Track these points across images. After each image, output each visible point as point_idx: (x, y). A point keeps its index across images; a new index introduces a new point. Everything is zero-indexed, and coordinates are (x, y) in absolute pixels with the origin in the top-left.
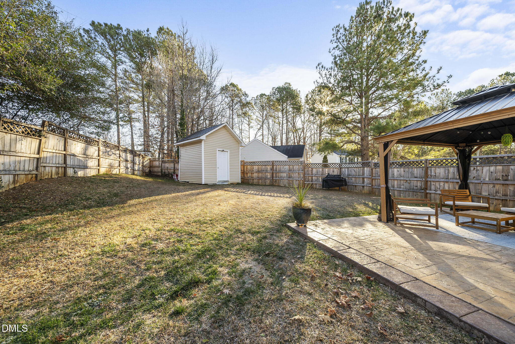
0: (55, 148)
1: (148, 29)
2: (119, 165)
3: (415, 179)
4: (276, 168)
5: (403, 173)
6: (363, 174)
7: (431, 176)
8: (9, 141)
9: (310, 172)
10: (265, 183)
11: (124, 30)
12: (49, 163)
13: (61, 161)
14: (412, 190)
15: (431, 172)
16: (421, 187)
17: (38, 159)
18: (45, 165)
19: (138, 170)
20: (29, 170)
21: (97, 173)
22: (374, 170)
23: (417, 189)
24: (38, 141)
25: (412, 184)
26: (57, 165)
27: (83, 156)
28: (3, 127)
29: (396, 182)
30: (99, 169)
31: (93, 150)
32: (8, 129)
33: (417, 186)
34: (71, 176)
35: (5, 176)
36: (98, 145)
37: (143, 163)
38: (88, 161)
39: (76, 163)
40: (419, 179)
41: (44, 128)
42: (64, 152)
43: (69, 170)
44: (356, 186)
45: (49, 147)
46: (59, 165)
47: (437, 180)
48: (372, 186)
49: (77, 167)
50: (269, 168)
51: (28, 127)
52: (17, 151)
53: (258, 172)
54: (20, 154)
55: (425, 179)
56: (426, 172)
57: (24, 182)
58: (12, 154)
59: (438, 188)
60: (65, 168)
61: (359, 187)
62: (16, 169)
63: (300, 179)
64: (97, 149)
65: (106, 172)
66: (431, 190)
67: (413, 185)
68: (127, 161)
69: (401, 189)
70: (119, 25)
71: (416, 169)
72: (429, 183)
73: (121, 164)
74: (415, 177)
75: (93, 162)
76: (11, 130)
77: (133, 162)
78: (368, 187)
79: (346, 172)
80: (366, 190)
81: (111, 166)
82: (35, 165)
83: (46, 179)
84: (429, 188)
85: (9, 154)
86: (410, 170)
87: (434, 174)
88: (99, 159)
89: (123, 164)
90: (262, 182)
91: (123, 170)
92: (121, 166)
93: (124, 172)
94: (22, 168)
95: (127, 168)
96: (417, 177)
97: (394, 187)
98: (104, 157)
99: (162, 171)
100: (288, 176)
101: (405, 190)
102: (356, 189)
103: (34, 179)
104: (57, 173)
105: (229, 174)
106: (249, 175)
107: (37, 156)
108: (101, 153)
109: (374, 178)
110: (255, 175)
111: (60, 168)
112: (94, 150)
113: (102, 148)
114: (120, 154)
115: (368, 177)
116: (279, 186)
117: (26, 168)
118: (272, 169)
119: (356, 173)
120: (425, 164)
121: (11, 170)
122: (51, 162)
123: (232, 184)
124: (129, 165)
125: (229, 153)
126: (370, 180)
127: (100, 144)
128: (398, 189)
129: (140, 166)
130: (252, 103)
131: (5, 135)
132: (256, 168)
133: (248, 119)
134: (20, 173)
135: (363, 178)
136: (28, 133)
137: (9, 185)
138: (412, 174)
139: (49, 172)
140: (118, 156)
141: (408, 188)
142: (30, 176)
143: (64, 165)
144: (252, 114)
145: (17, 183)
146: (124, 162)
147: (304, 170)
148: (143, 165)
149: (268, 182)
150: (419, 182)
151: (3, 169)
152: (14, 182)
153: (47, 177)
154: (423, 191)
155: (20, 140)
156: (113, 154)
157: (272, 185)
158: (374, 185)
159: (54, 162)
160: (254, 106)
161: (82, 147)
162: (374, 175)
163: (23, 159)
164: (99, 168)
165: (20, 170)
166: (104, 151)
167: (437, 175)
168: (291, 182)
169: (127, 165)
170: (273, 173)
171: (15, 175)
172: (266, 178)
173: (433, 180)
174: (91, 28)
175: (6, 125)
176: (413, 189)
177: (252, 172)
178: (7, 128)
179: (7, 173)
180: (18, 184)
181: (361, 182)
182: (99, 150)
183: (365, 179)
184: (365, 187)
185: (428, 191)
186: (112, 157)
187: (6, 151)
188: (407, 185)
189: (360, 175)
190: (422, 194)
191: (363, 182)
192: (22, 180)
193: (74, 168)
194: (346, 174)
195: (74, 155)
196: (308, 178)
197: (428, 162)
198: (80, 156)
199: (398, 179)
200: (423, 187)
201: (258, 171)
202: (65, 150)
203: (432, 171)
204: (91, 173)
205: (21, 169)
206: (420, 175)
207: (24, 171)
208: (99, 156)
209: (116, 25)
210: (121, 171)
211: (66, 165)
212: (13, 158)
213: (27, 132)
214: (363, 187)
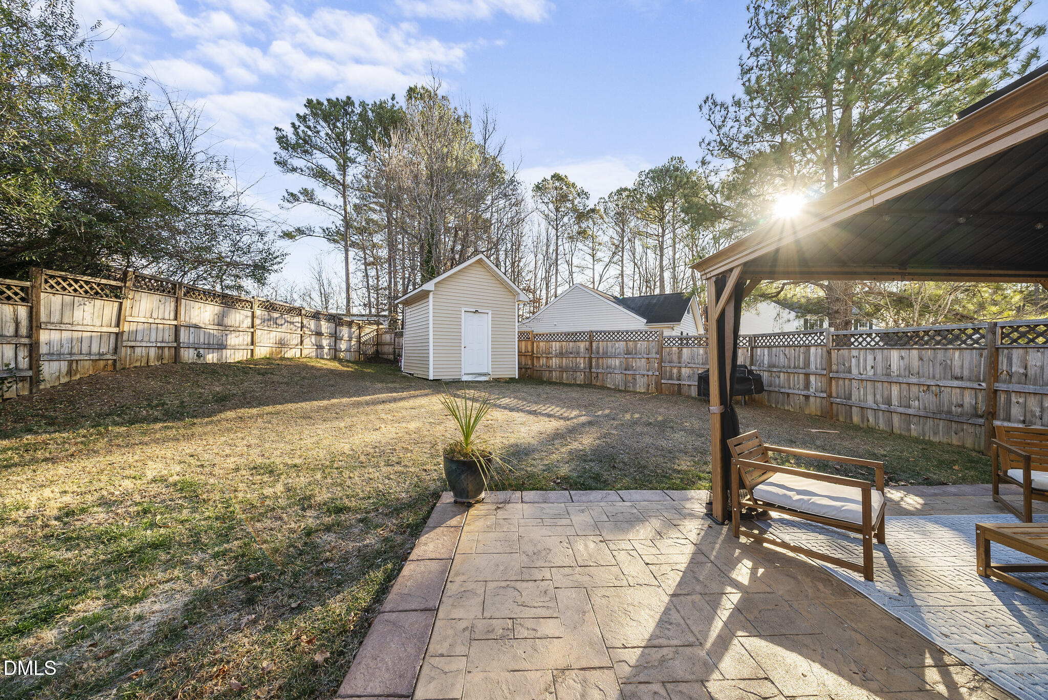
0: (155, 316)
1: (394, 95)
2: (302, 342)
3: (956, 383)
4: (598, 348)
5: (915, 363)
6: (807, 363)
7: (1010, 375)
8: (59, 307)
9: (675, 358)
10: (575, 379)
11: (357, 105)
12: (142, 341)
13: (169, 336)
14: (944, 416)
15: (1010, 364)
16: (976, 408)
17: (117, 334)
18: (133, 344)
19: (348, 350)
20: (99, 354)
21: (249, 357)
22: (834, 354)
23: (961, 415)
24: (116, 304)
25: (945, 397)
26: (159, 345)
27: (216, 327)
28: (49, 284)
29: (895, 390)
30: (252, 350)
31: (239, 317)
32: (58, 288)
33: (961, 406)
34: (190, 361)
35: (51, 363)
36: (251, 308)
37: (359, 337)
38: (229, 336)
39: (202, 340)
40: (968, 384)
41: (125, 283)
42: (175, 323)
43: (186, 353)
44: (788, 394)
45: (142, 314)
46: (163, 345)
47: (1031, 388)
48: (830, 396)
49: (203, 346)
50: (582, 346)
51: (95, 283)
52: (75, 323)
53: (561, 355)
54: (79, 328)
55: (989, 385)
56: (993, 364)
57: (91, 372)
58: (63, 327)
59: (1034, 416)
60: (177, 349)
61: (797, 398)
62: (73, 351)
63: (650, 373)
64: (250, 314)
65: (271, 354)
66: (1008, 419)
67: (951, 403)
68: (319, 334)
69: (910, 411)
70: (349, 98)
71: (957, 353)
72: (1003, 398)
73: (307, 341)
74: (957, 378)
75: (241, 338)
76: (64, 289)
77: (336, 337)
78: (818, 400)
79: (766, 358)
80: (814, 406)
81: (282, 344)
82: (112, 345)
83: (135, 367)
84: (1002, 414)
85: (58, 328)
86: (940, 355)
87: (1022, 371)
88: (252, 333)
89: (309, 342)
90: (567, 378)
91: (309, 349)
92: (305, 343)
93: (314, 354)
94: (85, 349)
95: (320, 347)
96: (962, 378)
97: (890, 404)
98: (265, 328)
99: (395, 351)
100: (624, 366)
101: (922, 413)
102: (789, 404)
103: (110, 368)
104: (160, 358)
105: (490, 360)
106: (543, 361)
107: (116, 330)
108: (257, 322)
109: (835, 375)
110: (554, 362)
111: (166, 350)
112: (242, 317)
113: (258, 312)
114: (302, 323)
115: (819, 371)
116: (603, 388)
117: (95, 349)
118: (590, 349)
119: (789, 360)
120: (990, 336)
121: (63, 354)
122: (146, 339)
123: (497, 381)
124: (325, 342)
125: (490, 315)
126: (824, 379)
127: (255, 307)
128: (901, 410)
129: (353, 343)
130: (599, 210)
131: (53, 297)
132: (555, 346)
133: (591, 245)
134: (81, 357)
135: (807, 375)
136: (97, 293)
137: (59, 377)
138: (947, 367)
139: (142, 357)
140: (300, 325)
141: (933, 408)
142: (102, 363)
143: (175, 345)
144: (600, 232)
145: (75, 374)
146: (313, 337)
147: (660, 351)
148: (359, 341)
149: (580, 378)
150: (967, 393)
151: (47, 352)
152: (70, 372)
153: (138, 364)
154: (981, 421)
155: (80, 305)
156: (288, 322)
157: (588, 385)
158: (834, 394)
159: (153, 339)
160: (604, 216)
161: (216, 312)
162: (834, 367)
163: (85, 334)
164: (252, 347)
165: (81, 354)
166: (266, 317)
167: (1031, 372)
168: (630, 378)
169: (320, 341)
170: (590, 359)
171: (71, 362)
172: (576, 370)
173: (1017, 388)
174: (307, 111)
175: (55, 280)
176: (949, 412)
177: (548, 355)
178: (55, 285)
179: (55, 357)
180: (78, 376)
181: (801, 386)
182: (253, 317)
183: (812, 378)
184: (812, 399)
185: (997, 423)
186: (284, 329)
187: (53, 323)
188: (929, 400)
189: (799, 367)
190: (978, 429)
191: (807, 386)
192: (86, 369)
193: (196, 349)
194: (766, 362)
195: (196, 327)
196: (671, 371)
197: (999, 331)
198: (212, 327)
199: (901, 380)
200: (982, 408)
201: (561, 353)
202: (176, 319)
203: (1015, 360)
204: (234, 356)
205: (84, 352)
206: (971, 371)
207: (90, 354)
208: (253, 327)
209: (344, 99)
210: (305, 352)
211: (179, 344)
212: (66, 335)
213: (94, 291)
214: (807, 397)
